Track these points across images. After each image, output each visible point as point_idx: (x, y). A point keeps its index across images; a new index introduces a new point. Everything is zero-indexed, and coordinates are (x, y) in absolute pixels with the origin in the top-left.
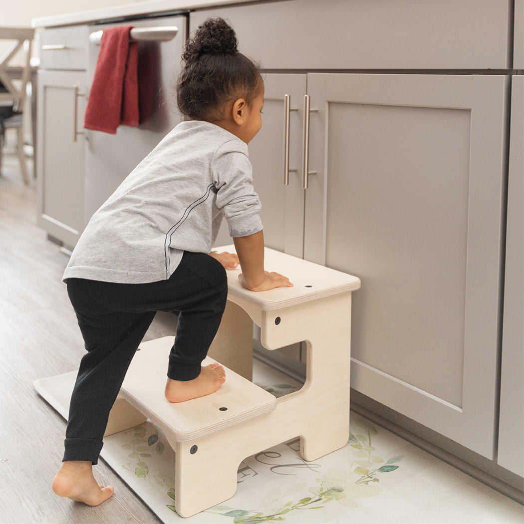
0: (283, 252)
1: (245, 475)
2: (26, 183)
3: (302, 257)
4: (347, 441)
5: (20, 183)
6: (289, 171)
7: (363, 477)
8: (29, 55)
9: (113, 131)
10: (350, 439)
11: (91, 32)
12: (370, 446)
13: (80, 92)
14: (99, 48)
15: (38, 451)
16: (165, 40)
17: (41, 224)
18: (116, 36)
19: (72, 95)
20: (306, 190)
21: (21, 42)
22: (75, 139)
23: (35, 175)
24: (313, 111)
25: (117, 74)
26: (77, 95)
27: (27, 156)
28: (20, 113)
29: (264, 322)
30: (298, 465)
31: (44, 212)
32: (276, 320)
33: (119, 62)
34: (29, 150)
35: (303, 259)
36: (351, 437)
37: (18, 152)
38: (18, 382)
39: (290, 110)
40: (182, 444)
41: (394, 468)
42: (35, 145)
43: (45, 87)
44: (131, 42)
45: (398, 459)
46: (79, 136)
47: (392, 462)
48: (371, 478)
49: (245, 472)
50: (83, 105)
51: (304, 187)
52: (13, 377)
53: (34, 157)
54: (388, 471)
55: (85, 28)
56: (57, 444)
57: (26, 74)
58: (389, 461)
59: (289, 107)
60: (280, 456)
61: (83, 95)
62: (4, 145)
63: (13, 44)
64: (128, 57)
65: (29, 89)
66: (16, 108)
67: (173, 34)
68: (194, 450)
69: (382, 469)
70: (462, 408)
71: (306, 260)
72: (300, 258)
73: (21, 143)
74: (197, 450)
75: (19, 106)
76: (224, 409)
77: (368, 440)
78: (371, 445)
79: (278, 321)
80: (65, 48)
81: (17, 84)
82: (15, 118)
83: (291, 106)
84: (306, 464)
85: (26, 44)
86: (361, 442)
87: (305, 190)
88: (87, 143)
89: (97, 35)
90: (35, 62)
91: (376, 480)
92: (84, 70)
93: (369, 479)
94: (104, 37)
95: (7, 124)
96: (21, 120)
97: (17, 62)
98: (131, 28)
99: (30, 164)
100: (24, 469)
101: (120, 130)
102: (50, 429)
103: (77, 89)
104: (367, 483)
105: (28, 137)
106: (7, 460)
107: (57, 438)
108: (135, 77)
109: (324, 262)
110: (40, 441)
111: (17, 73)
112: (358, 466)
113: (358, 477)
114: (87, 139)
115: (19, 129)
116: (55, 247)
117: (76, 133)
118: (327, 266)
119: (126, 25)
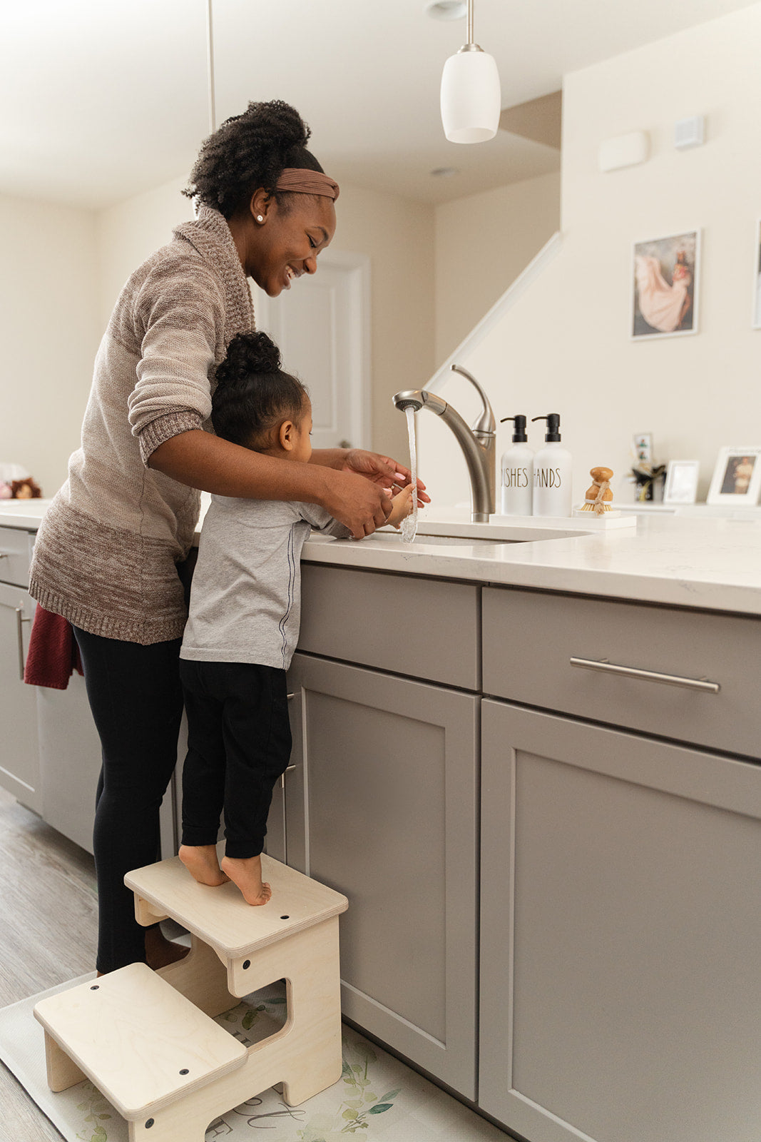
1: (218, 1134)
4: (341, 1074)
7: (351, 1122)
10: (343, 1071)
12: (365, 1078)
30: (280, 1113)
36: (346, 1069)
41: (387, 1107)
45: (392, 1095)
47: (386, 1099)
48: (360, 1123)
49: (218, 1130)
54: (379, 1112)
58: (384, 1098)
60: (261, 1101)
69: (375, 1110)
70: (444, 1045)
77: (364, 1071)
78: (367, 1078)
84: (289, 1112)
86: (356, 1074)
91: (365, 1125)
93: (358, 1125)
104: (353, 1130)
112: (348, 1107)
113: (345, 1123)
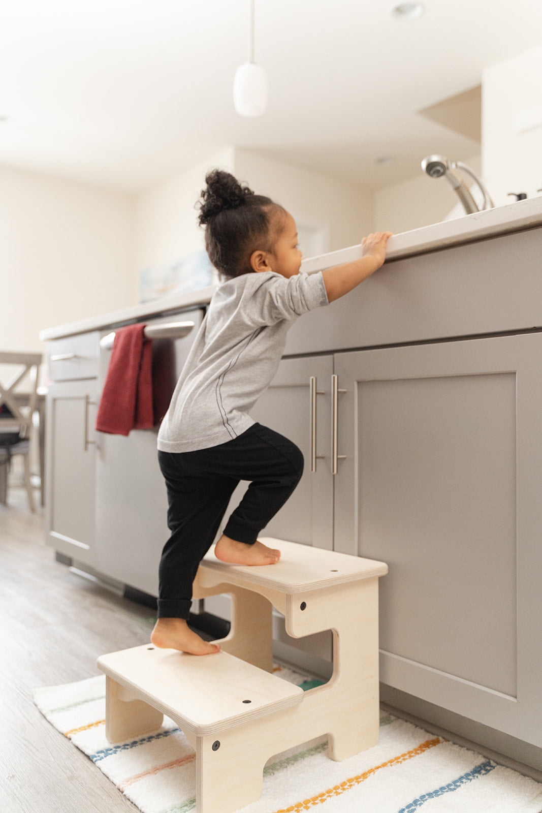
0: (311, 545)
2: (33, 510)
3: (332, 548)
5: (26, 511)
6: (316, 458)
8: (36, 384)
9: (126, 433)
11: (101, 338)
13: (92, 399)
14: (110, 353)
15: (49, 765)
16: (181, 337)
17: (51, 541)
18: (129, 336)
19: (82, 404)
20: (336, 477)
21: (29, 367)
22: (86, 448)
23: (43, 503)
24: (341, 392)
25: (130, 373)
26: (88, 403)
27: (34, 488)
28: (26, 439)
29: (289, 609)
31: (52, 529)
32: (301, 605)
33: (132, 361)
34: (36, 481)
35: (333, 550)
37: (25, 484)
38: (26, 697)
39: (316, 393)
40: (204, 738)
42: (42, 475)
43: (54, 400)
44: (145, 341)
46: (90, 446)
50: (94, 412)
51: (333, 472)
52: (20, 691)
53: (42, 488)
55: (96, 335)
56: (69, 758)
57: (33, 401)
59: (316, 390)
61: (93, 403)
62: (9, 471)
63: (19, 369)
64: (142, 356)
65: (36, 418)
66: (23, 435)
67: (188, 329)
68: (216, 746)
70: (516, 697)
71: (337, 552)
72: (330, 550)
73: (27, 474)
74: (219, 746)
75: (26, 433)
76: (247, 702)
79: (303, 606)
80: (75, 357)
81: (25, 411)
82: (22, 444)
83: (318, 389)
85: (33, 371)
87: (334, 475)
88: (98, 453)
89: (110, 338)
90: (41, 391)
92: (94, 378)
94: (117, 338)
95: (14, 450)
96: (27, 447)
97: (24, 388)
98: (144, 327)
99: (37, 495)
100: (33, 785)
101: (133, 433)
102: (62, 743)
103: (87, 398)
105: (35, 468)
106: (13, 776)
107: (69, 751)
108: (149, 378)
109: (356, 552)
110: (50, 755)
111: (24, 399)
114: (99, 448)
115: (26, 455)
116: (63, 568)
117: (87, 443)
118: (359, 556)
119: (140, 325)
